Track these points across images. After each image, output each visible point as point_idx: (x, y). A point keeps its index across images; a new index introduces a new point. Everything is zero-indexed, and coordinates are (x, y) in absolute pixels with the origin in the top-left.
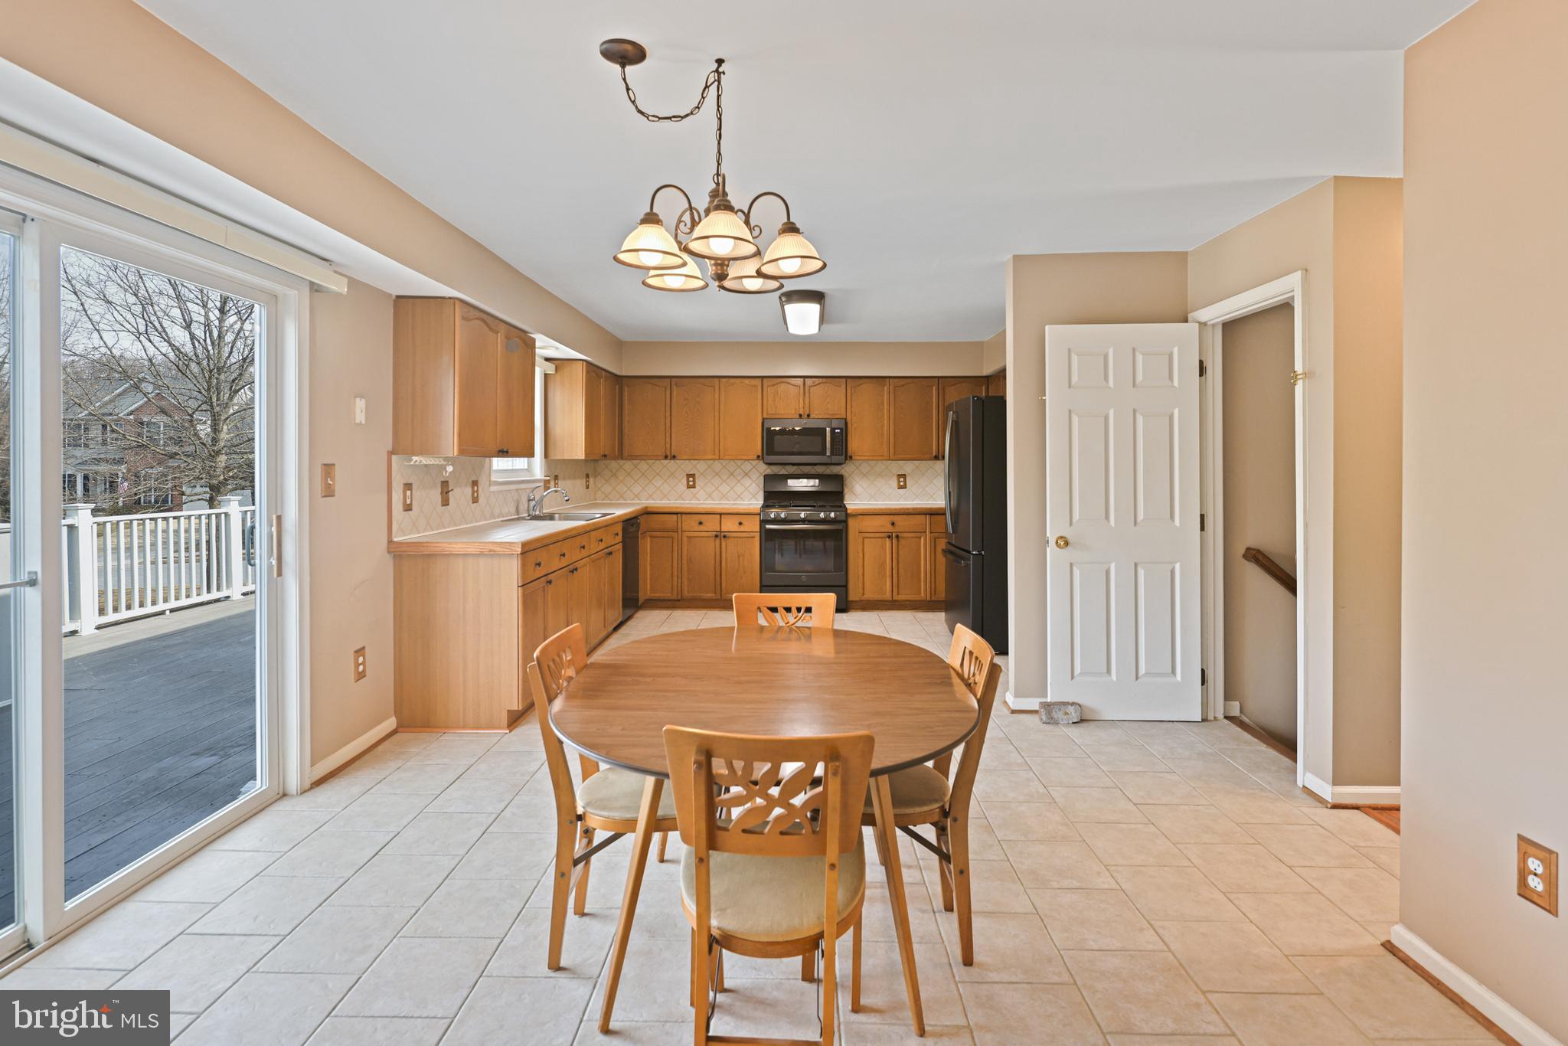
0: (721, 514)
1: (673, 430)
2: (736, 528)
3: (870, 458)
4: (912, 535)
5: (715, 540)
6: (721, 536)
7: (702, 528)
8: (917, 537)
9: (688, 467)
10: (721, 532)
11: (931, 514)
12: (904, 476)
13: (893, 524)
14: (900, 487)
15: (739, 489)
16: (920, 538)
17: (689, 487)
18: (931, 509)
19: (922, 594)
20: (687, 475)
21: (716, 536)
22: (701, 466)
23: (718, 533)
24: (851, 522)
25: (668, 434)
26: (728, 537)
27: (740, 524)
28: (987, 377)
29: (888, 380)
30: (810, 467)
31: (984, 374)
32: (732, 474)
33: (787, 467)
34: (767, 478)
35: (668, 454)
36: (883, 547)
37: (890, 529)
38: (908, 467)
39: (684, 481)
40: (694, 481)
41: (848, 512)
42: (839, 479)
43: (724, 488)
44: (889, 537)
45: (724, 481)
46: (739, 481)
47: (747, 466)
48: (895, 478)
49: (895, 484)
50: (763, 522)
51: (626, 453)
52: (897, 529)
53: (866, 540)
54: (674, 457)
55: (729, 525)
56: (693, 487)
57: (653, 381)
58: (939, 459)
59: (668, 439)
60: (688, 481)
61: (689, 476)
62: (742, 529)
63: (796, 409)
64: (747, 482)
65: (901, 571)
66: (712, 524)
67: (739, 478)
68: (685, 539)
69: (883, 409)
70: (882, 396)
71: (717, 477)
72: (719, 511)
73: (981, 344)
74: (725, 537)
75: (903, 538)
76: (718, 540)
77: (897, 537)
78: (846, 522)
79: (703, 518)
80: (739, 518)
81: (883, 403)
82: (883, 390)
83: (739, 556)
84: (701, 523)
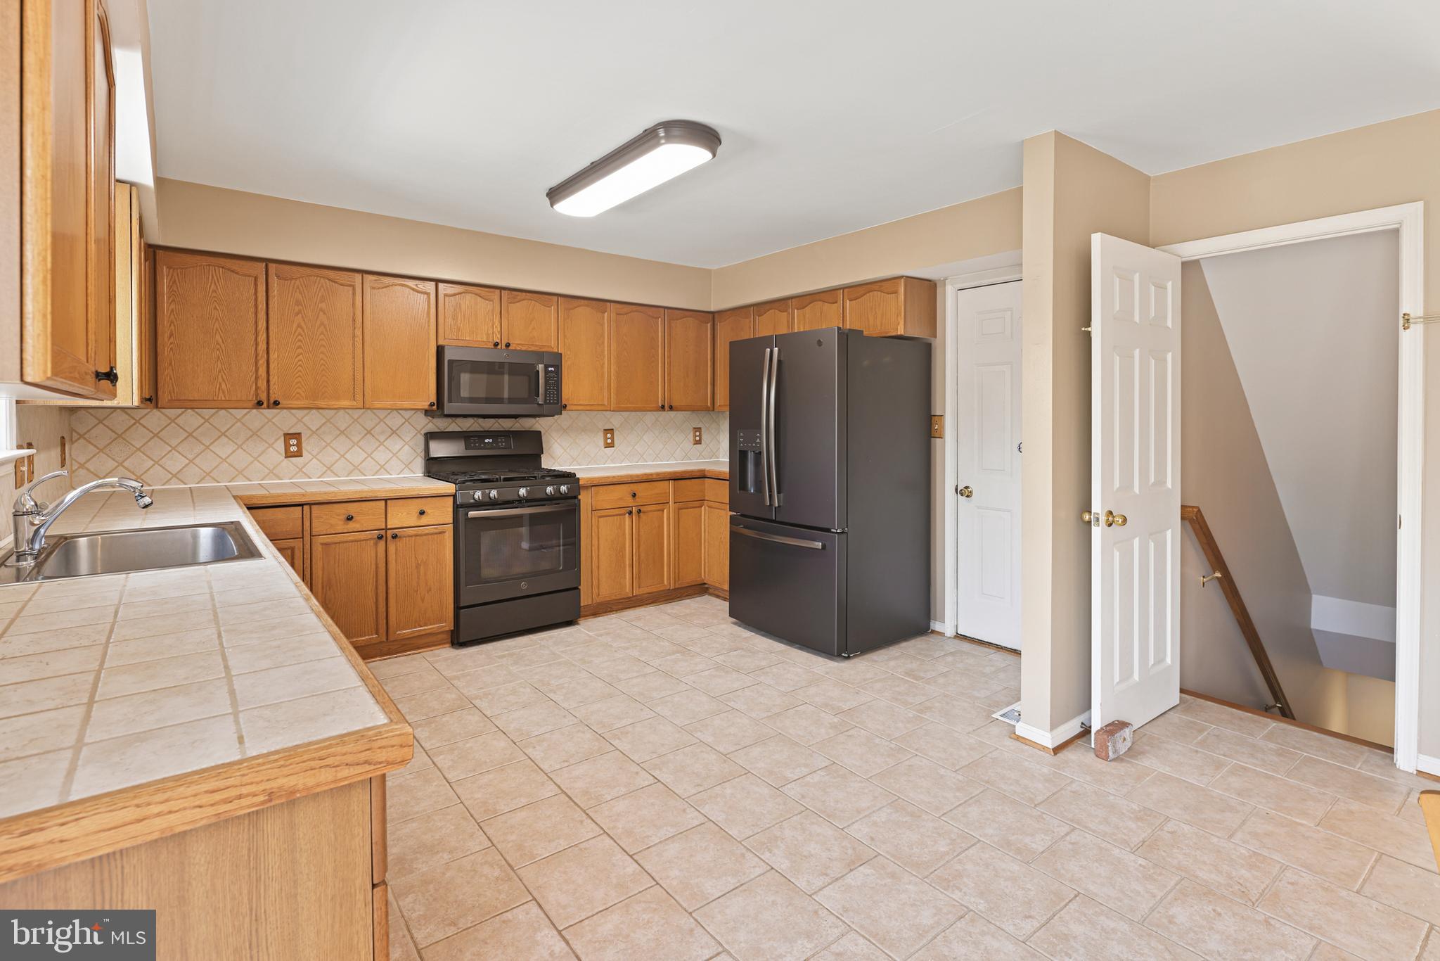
0: (386, 500)
1: (273, 356)
2: (413, 520)
3: (588, 408)
4: (654, 507)
5: (376, 544)
6: (385, 536)
7: (352, 526)
8: (659, 510)
9: (284, 420)
10: (386, 529)
11: (674, 480)
12: (611, 431)
13: (634, 495)
14: (608, 446)
15: (381, 455)
16: (663, 511)
17: (289, 455)
18: (675, 473)
19: (666, 582)
20: (285, 435)
21: (380, 537)
22: (312, 420)
23: (383, 532)
24: (584, 498)
25: (262, 362)
26: (400, 537)
27: (422, 513)
28: (713, 315)
29: (608, 304)
30: (492, 420)
31: (712, 310)
32: (369, 432)
33: (459, 420)
34: (430, 436)
35: (263, 397)
36: (621, 527)
37: (629, 501)
38: (615, 420)
39: (280, 445)
40: (299, 445)
41: (581, 482)
42: (537, 436)
43: (356, 455)
44: (630, 513)
45: (356, 444)
46: (382, 444)
47: (395, 420)
48: (601, 434)
49: (601, 442)
50: (456, 507)
51: (164, 397)
52: (639, 501)
53: (601, 519)
54: (276, 403)
55: (400, 517)
56: (299, 454)
57: (222, 261)
58: (664, 411)
59: (262, 371)
60: (287, 446)
61: (288, 436)
62: (424, 520)
63: (488, 335)
64: (395, 444)
65: (643, 555)
66: (369, 518)
67: (382, 438)
68: (318, 549)
69: (603, 343)
70: (602, 325)
71: (342, 438)
72: (383, 495)
73: (709, 271)
74: (395, 537)
75: (644, 512)
76: (382, 543)
77: (639, 511)
78: (575, 497)
79: (352, 509)
80: (416, 506)
81: (603, 336)
82: (603, 317)
83: (418, 566)
84: (350, 518)
